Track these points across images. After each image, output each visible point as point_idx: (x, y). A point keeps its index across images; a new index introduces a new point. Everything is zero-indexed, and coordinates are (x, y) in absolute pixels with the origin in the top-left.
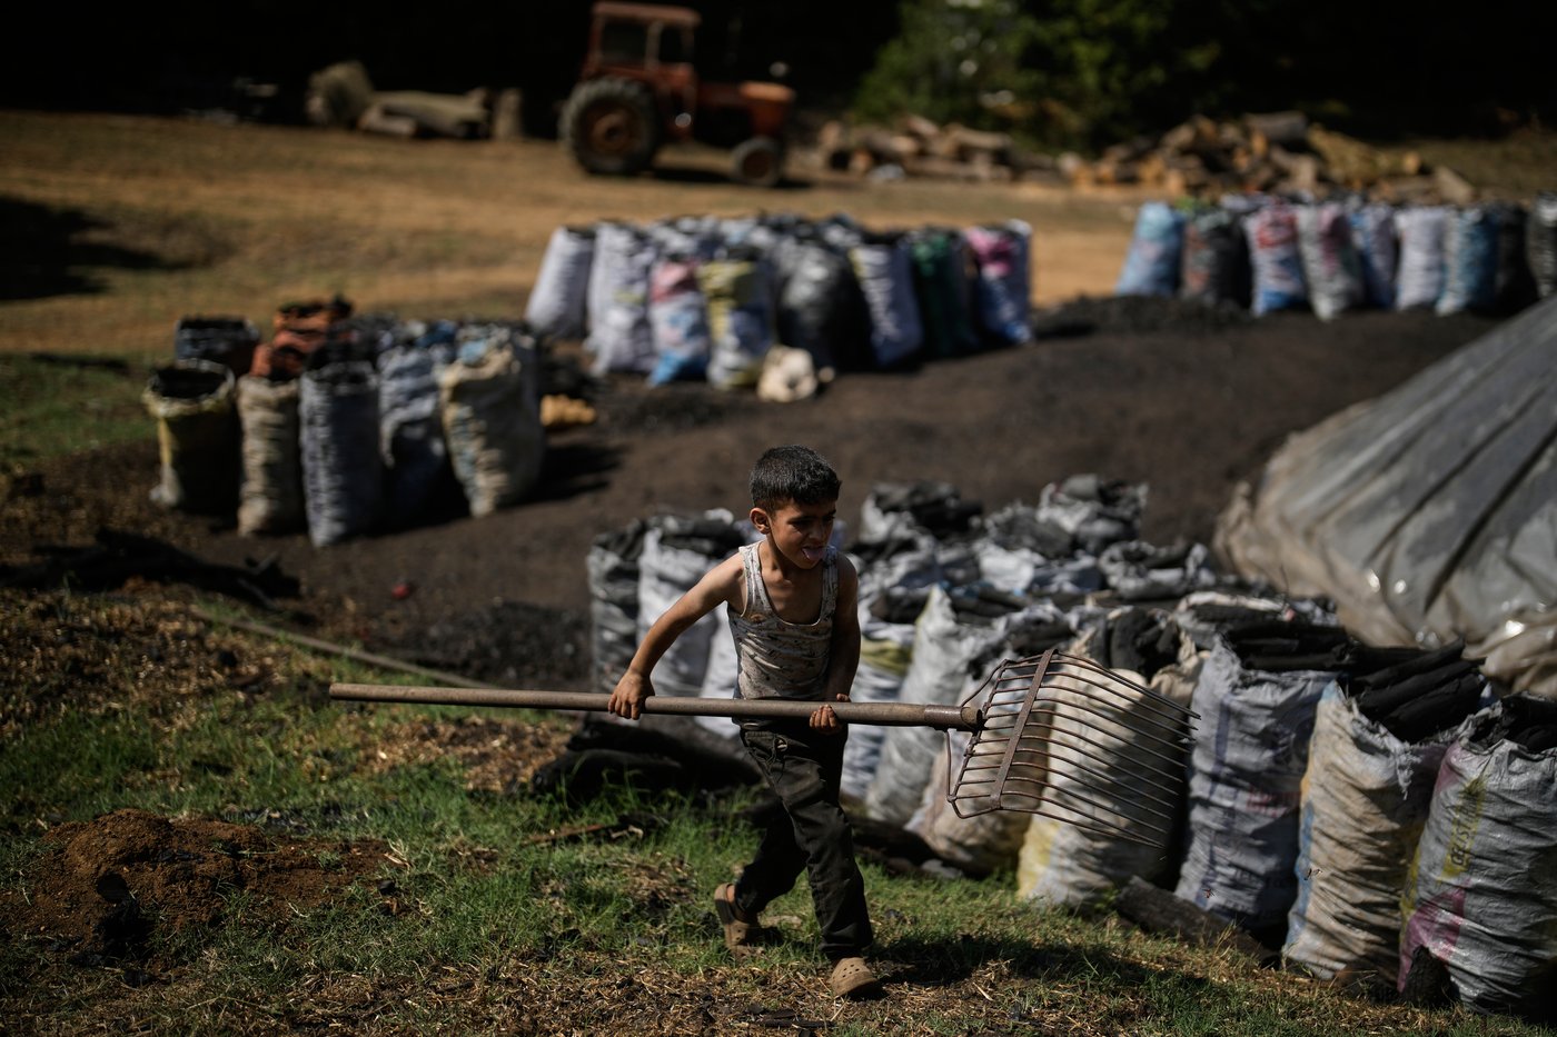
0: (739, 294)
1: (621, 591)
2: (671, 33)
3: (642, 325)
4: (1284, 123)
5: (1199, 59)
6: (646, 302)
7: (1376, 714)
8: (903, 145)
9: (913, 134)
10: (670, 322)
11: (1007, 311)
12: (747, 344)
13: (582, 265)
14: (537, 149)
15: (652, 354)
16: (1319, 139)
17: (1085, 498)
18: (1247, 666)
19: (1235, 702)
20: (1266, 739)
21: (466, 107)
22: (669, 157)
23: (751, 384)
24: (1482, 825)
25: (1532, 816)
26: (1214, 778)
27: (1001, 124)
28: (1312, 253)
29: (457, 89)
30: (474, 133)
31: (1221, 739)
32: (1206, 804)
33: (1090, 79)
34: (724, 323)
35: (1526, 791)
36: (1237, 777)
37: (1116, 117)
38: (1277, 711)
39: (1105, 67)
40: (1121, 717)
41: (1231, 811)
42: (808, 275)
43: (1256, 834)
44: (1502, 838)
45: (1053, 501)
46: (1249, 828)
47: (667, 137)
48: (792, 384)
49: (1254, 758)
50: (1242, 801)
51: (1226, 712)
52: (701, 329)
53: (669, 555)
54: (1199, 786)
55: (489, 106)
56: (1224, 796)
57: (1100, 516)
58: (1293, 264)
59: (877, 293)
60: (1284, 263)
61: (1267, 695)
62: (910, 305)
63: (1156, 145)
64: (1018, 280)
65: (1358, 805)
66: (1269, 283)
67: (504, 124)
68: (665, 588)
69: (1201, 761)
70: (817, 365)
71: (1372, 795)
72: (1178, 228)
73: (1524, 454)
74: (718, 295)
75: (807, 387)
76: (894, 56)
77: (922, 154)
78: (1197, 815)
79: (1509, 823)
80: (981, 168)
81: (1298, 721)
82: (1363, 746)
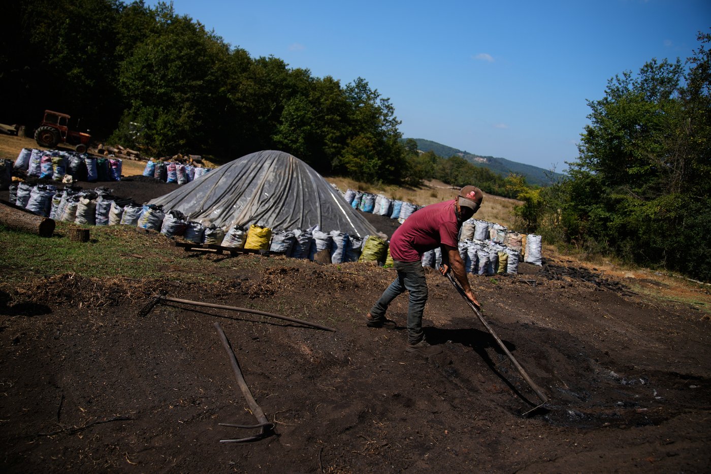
0: (59, 163)
1: (14, 192)
2: (63, 119)
3: (39, 167)
4: (196, 157)
5: (182, 142)
6: (40, 163)
7: (117, 204)
8: (116, 150)
9: (118, 149)
10: (44, 167)
11: (116, 175)
12: (59, 172)
13: (28, 156)
14: (28, 139)
15: (41, 173)
16: (203, 161)
17: (102, 190)
18: (104, 199)
19: (101, 204)
20: (105, 209)
21: (12, 128)
22: (59, 145)
23: (61, 180)
24: (127, 216)
25: (132, 215)
26: (98, 214)
27: (139, 149)
28: (178, 173)
29: (10, 124)
30: (12, 133)
31: (99, 209)
32: (97, 218)
33: (158, 143)
34: (55, 168)
35: (132, 212)
36: (101, 214)
37: (163, 151)
38: (107, 205)
39: (161, 141)
40: (85, 205)
41: (100, 219)
42: (74, 162)
43: (104, 222)
44: (129, 218)
45: (96, 190)
46: (103, 221)
47: (62, 141)
48: (68, 181)
49: (103, 211)
50: (102, 218)
51: (100, 205)
52: (51, 169)
53: (23, 185)
54: (97, 216)
55: (17, 128)
56: (100, 217)
57: (104, 192)
58: (175, 174)
59: (89, 168)
60: (173, 174)
61: (106, 203)
62: (96, 171)
63: (171, 158)
64: (119, 170)
65: (115, 216)
66: (170, 177)
67: (20, 133)
68: (22, 190)
69: (97, 212)
70: (73, 179)
71: (116, 214)
72: (154, 166)
73: (183, 196)
74: (55, 163)
75: (71, 181)
76: (117, 132)
77: (120, 152)
78: (97, 220)
79: (130, 216)
80: (132, 157)
81: (109, 206)
82: (116, 208)
